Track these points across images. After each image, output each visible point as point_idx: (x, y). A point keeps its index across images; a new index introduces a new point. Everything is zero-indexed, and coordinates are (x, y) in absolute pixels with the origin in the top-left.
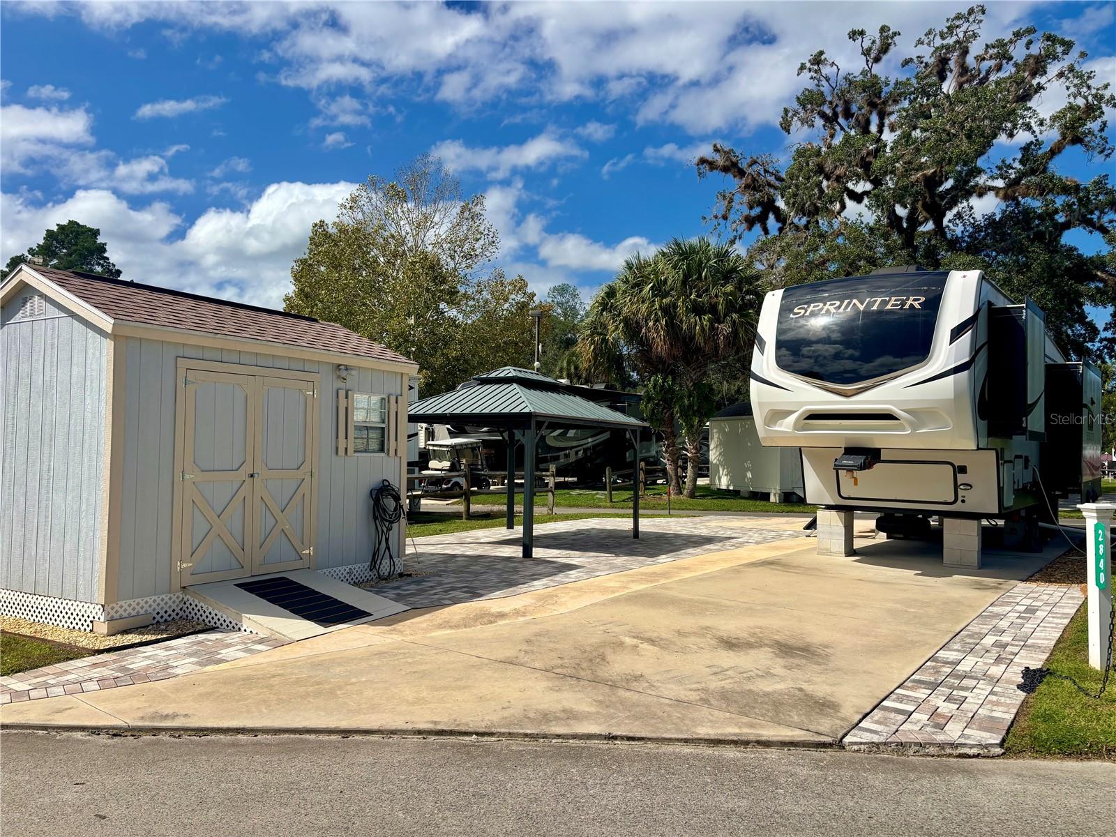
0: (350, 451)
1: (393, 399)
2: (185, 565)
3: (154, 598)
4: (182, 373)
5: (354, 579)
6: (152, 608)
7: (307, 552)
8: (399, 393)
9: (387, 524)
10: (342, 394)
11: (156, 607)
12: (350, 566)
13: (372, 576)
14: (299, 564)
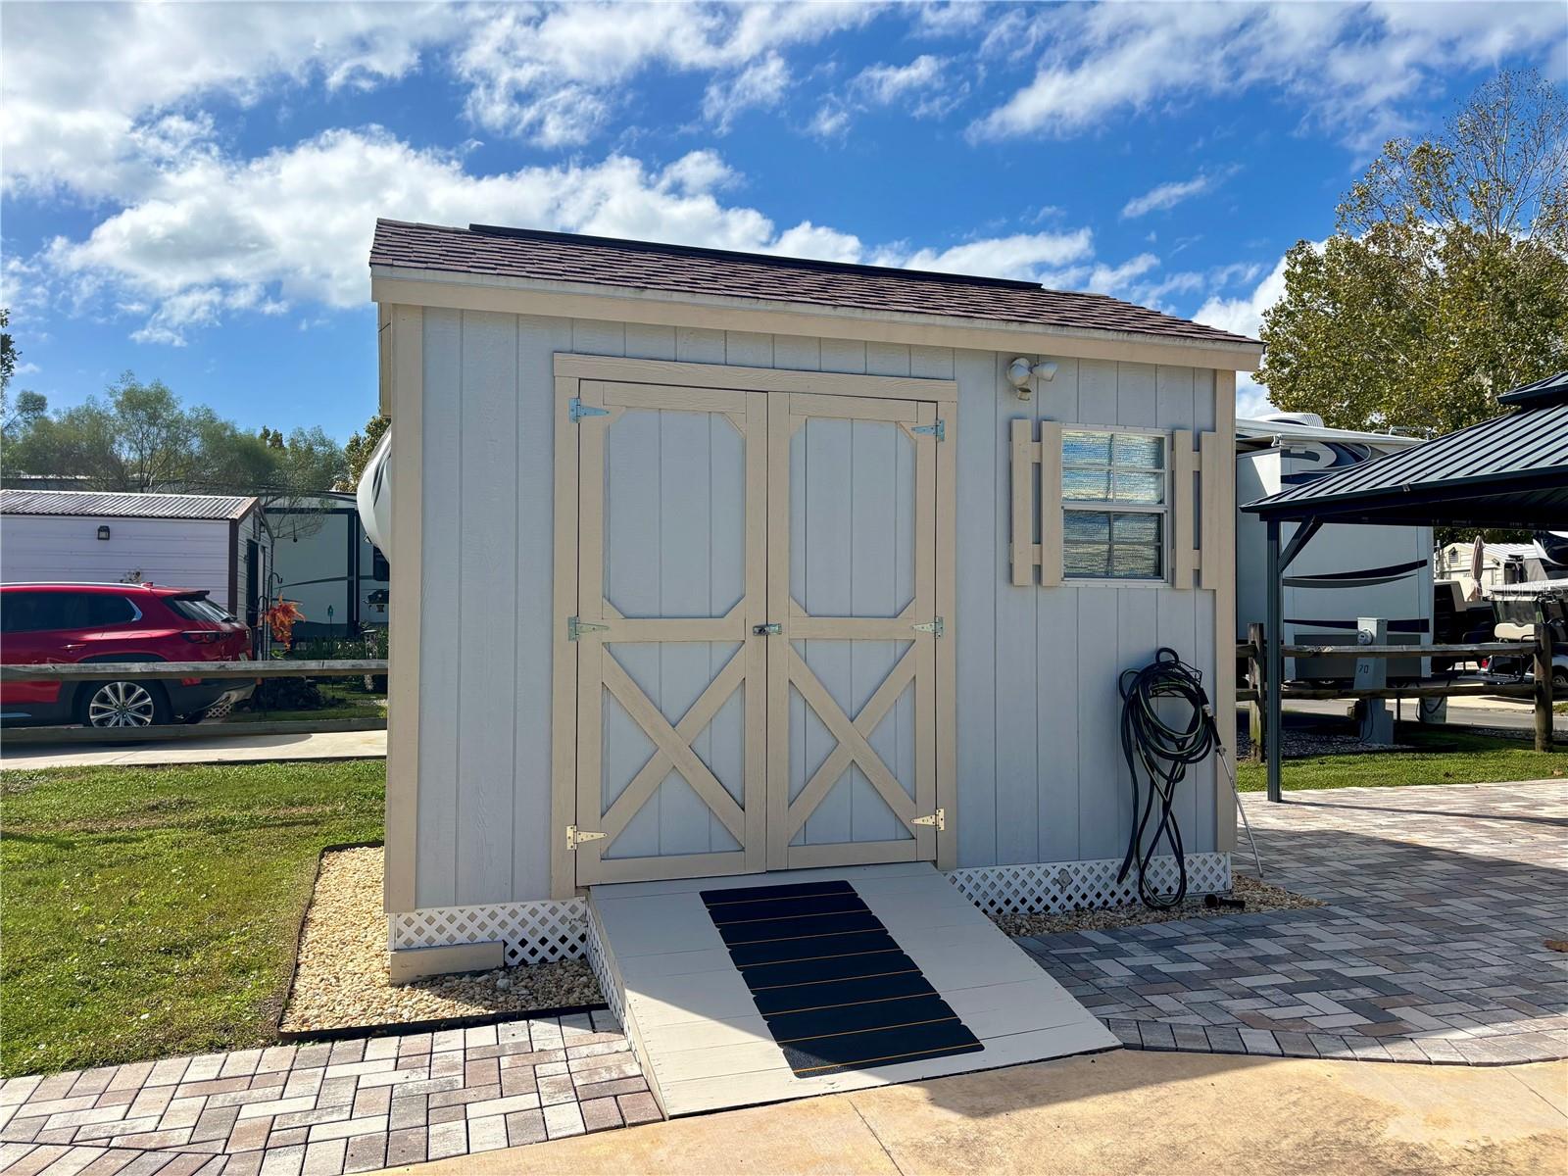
0: (1053, 571)
1: (1185, 440)
2: (584, 836)
3: (510, 906)
4: (566, 389)
5: (1077, 898)
6: (509, 929)
7: (929, 821)
8: (1207, 422)
9: (1167, 766)
10: (1023, 431)
11: (519, 929)
12: (1060, 865)
13: (1120, 894)
14: (904, 851)
